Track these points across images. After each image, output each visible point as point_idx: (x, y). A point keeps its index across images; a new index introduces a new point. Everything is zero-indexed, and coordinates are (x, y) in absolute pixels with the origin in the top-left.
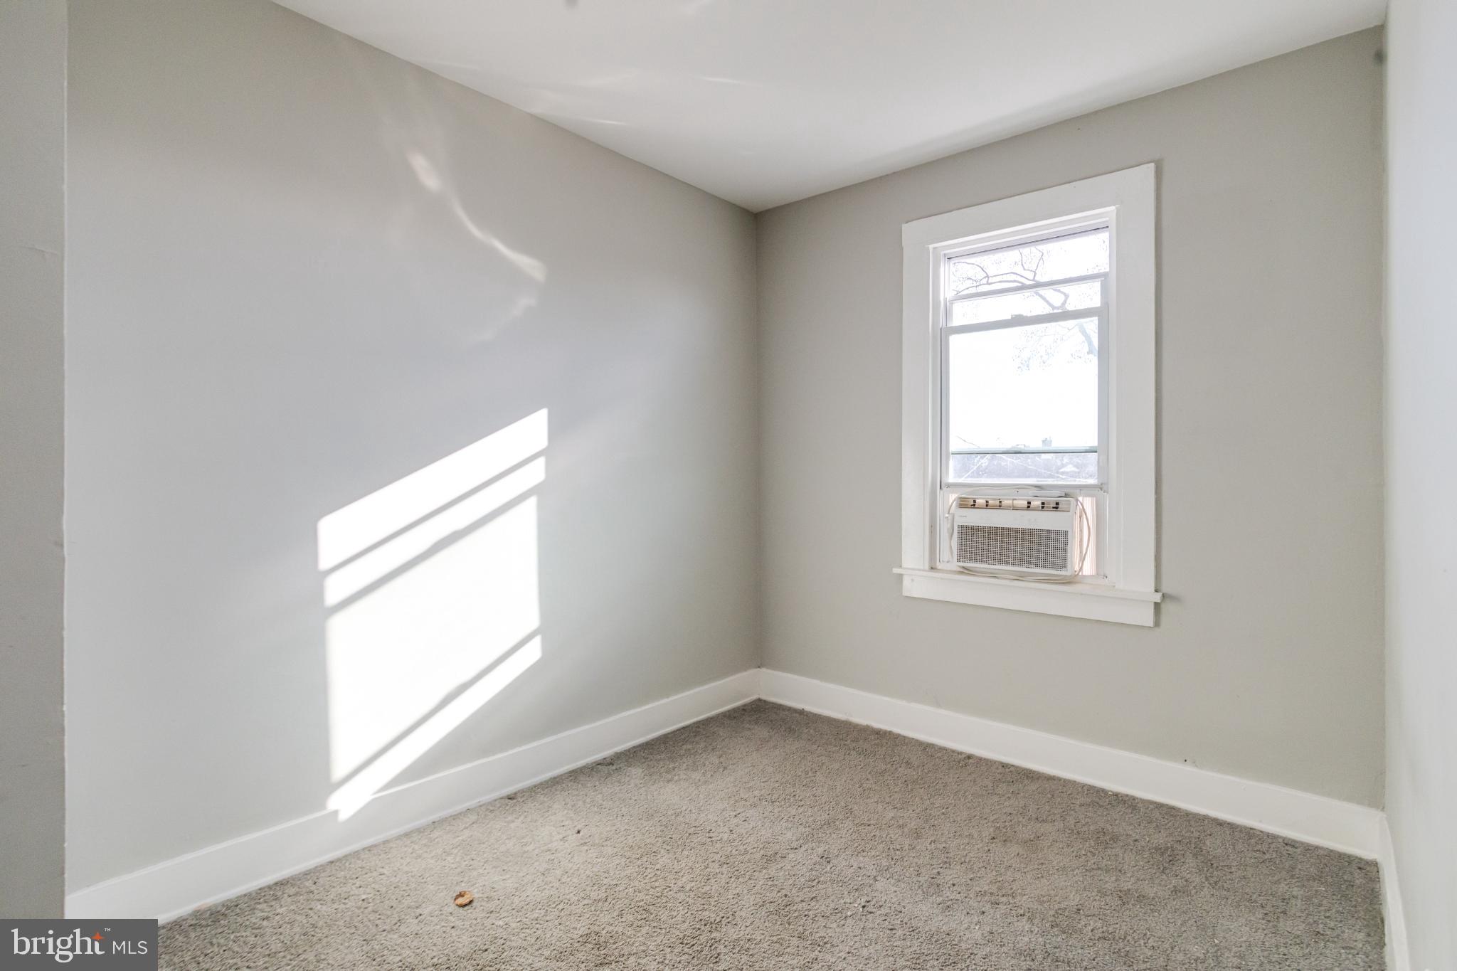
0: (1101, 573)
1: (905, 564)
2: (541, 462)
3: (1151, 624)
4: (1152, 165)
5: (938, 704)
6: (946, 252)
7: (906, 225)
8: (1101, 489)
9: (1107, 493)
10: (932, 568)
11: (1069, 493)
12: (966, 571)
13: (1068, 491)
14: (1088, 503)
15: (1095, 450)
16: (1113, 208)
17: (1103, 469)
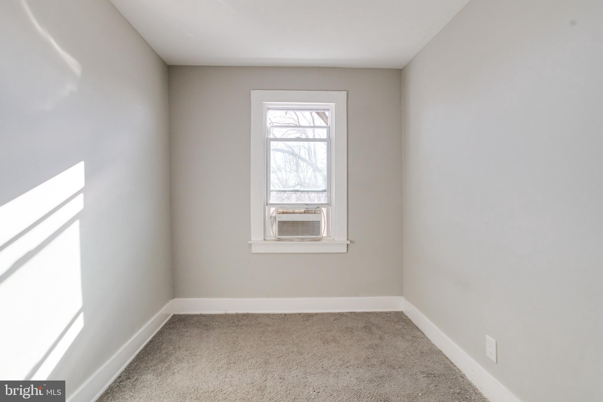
0: (328, 235)
1: (252, 239)
2: (81, 196)
3: (346, 252)
4: (346, 92)
5: (268, 296)
6: (268, 106)
7: (253, 91)
8: (328, 205)
9: (331, 206)
10: (264, 240)
11: (319, 206)
12: (279, 240)
13: (318, 206)
14: (324, 210)
15: (326, 190)
16: (334, 104)
17: (329, 198)
